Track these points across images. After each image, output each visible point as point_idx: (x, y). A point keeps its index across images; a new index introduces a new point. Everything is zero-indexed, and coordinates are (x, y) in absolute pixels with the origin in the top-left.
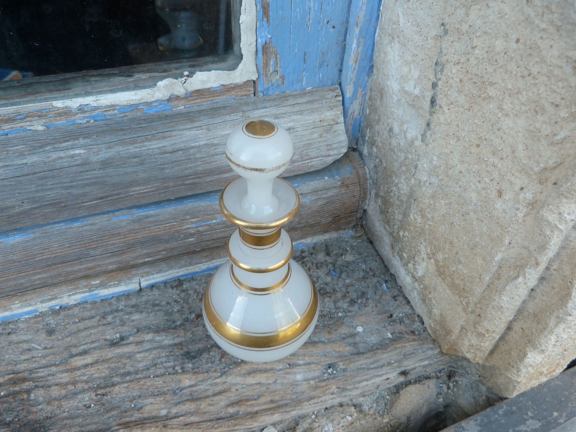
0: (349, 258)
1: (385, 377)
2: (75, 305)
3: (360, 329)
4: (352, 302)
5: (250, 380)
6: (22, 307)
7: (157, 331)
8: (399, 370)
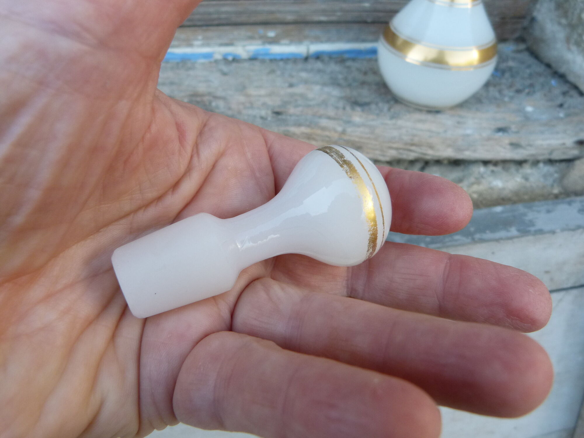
0: (511, 64)
1: (561, 142)
2: (245, 60)
3: (529, 109)
4: (518, 91)
5: (420, 126)
6: (203, 45)
7: (324, 84)
8: (576, 139)
